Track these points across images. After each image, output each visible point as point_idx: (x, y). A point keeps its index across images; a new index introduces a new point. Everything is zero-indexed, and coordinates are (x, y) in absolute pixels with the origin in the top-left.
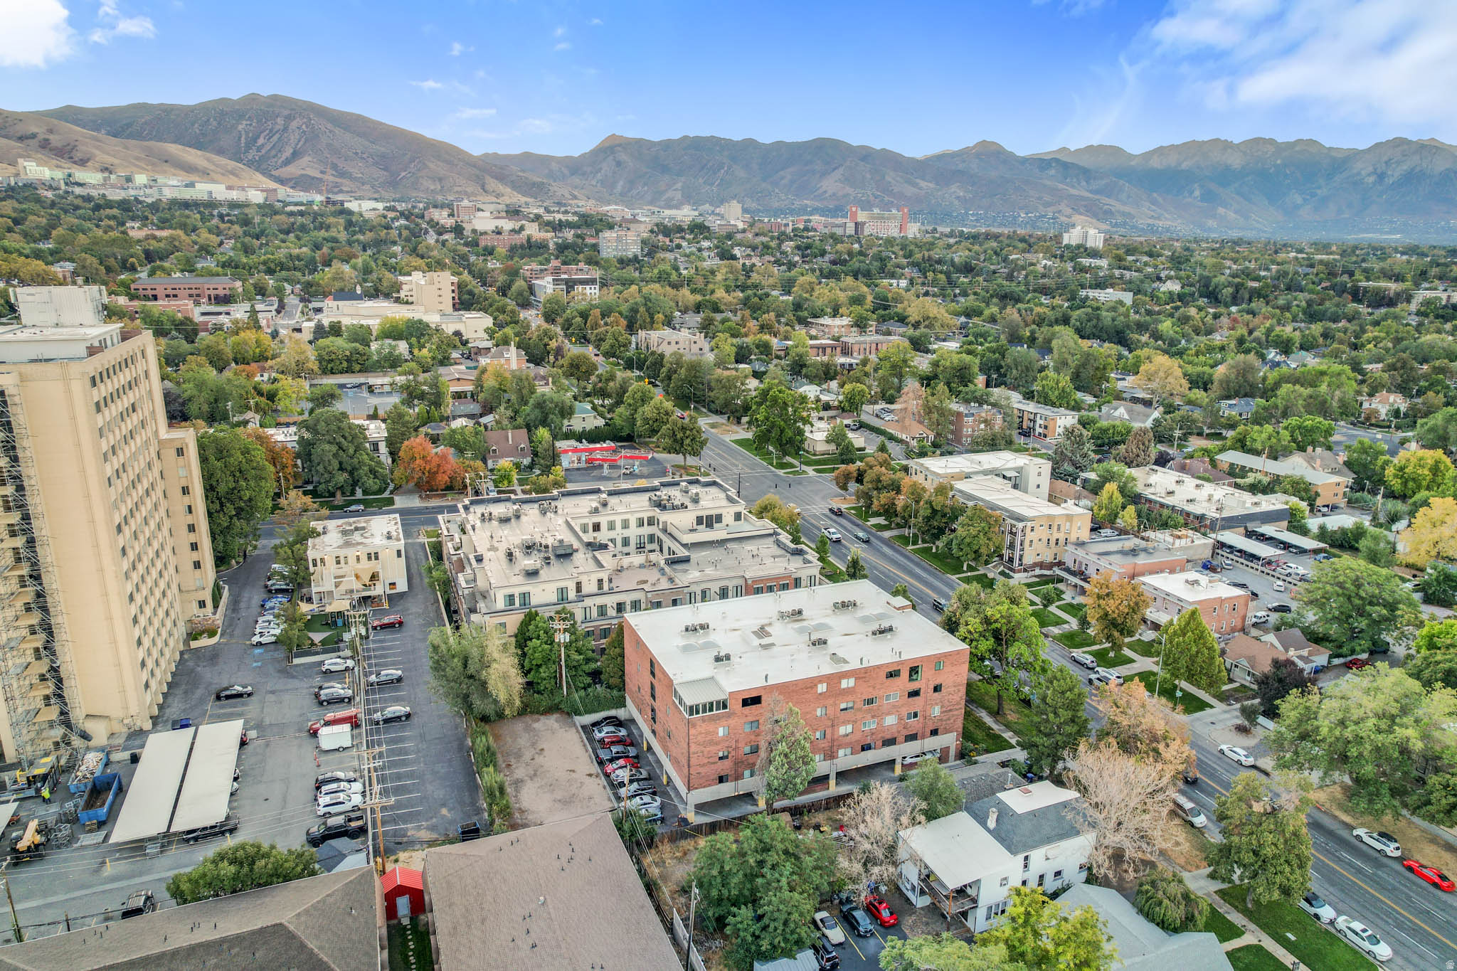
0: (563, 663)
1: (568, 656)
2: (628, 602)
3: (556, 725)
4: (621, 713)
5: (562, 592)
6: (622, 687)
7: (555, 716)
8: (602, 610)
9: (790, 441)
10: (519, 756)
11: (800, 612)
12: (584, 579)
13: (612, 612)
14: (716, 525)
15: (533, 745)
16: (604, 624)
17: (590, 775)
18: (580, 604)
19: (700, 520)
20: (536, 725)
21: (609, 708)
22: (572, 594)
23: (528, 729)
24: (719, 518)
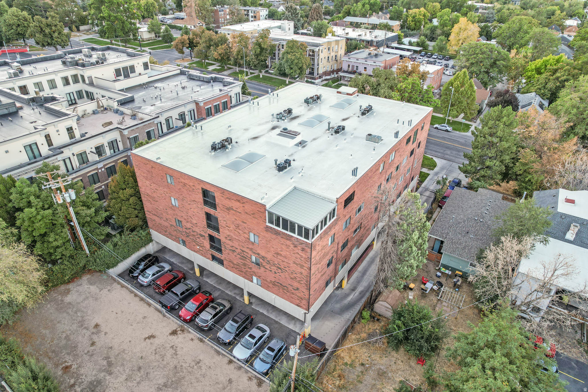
0: (75, 222)
1: (77, 213)
2: (106, 144)
3: (93, 289)
4: (150, 249)
5: (31, 148)
6: (145, 225)
7: (85, 278)
8: (83, 157)
9: (130, 30)
10: (72, 349)
11: (290, 111)
12: (51, 130)
13: (93, 158)
14: (131, 75)
15: (82, 324)
16: (89, 170)
17: (174, 333)
18: (60, 157)
19: (118, 72)
20: (68, 299)
21: (137, 249)
22: (44, 150)
23: (62, 307)
24: (132, 69)
